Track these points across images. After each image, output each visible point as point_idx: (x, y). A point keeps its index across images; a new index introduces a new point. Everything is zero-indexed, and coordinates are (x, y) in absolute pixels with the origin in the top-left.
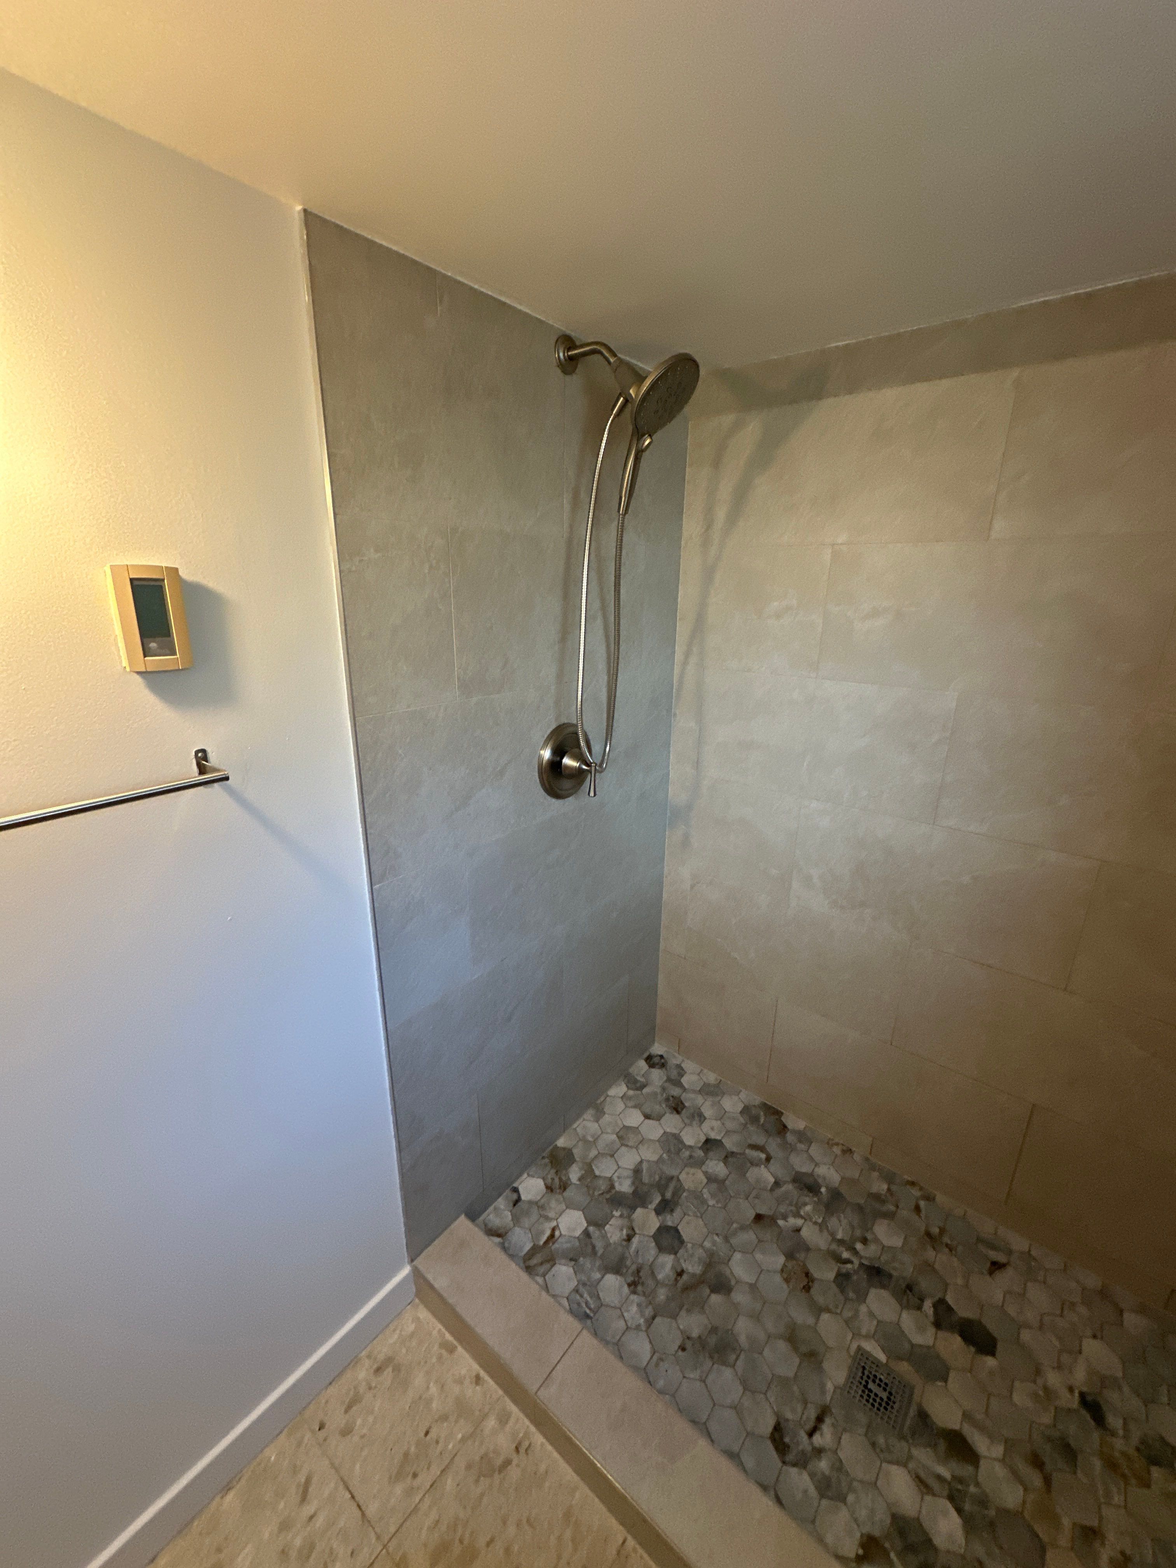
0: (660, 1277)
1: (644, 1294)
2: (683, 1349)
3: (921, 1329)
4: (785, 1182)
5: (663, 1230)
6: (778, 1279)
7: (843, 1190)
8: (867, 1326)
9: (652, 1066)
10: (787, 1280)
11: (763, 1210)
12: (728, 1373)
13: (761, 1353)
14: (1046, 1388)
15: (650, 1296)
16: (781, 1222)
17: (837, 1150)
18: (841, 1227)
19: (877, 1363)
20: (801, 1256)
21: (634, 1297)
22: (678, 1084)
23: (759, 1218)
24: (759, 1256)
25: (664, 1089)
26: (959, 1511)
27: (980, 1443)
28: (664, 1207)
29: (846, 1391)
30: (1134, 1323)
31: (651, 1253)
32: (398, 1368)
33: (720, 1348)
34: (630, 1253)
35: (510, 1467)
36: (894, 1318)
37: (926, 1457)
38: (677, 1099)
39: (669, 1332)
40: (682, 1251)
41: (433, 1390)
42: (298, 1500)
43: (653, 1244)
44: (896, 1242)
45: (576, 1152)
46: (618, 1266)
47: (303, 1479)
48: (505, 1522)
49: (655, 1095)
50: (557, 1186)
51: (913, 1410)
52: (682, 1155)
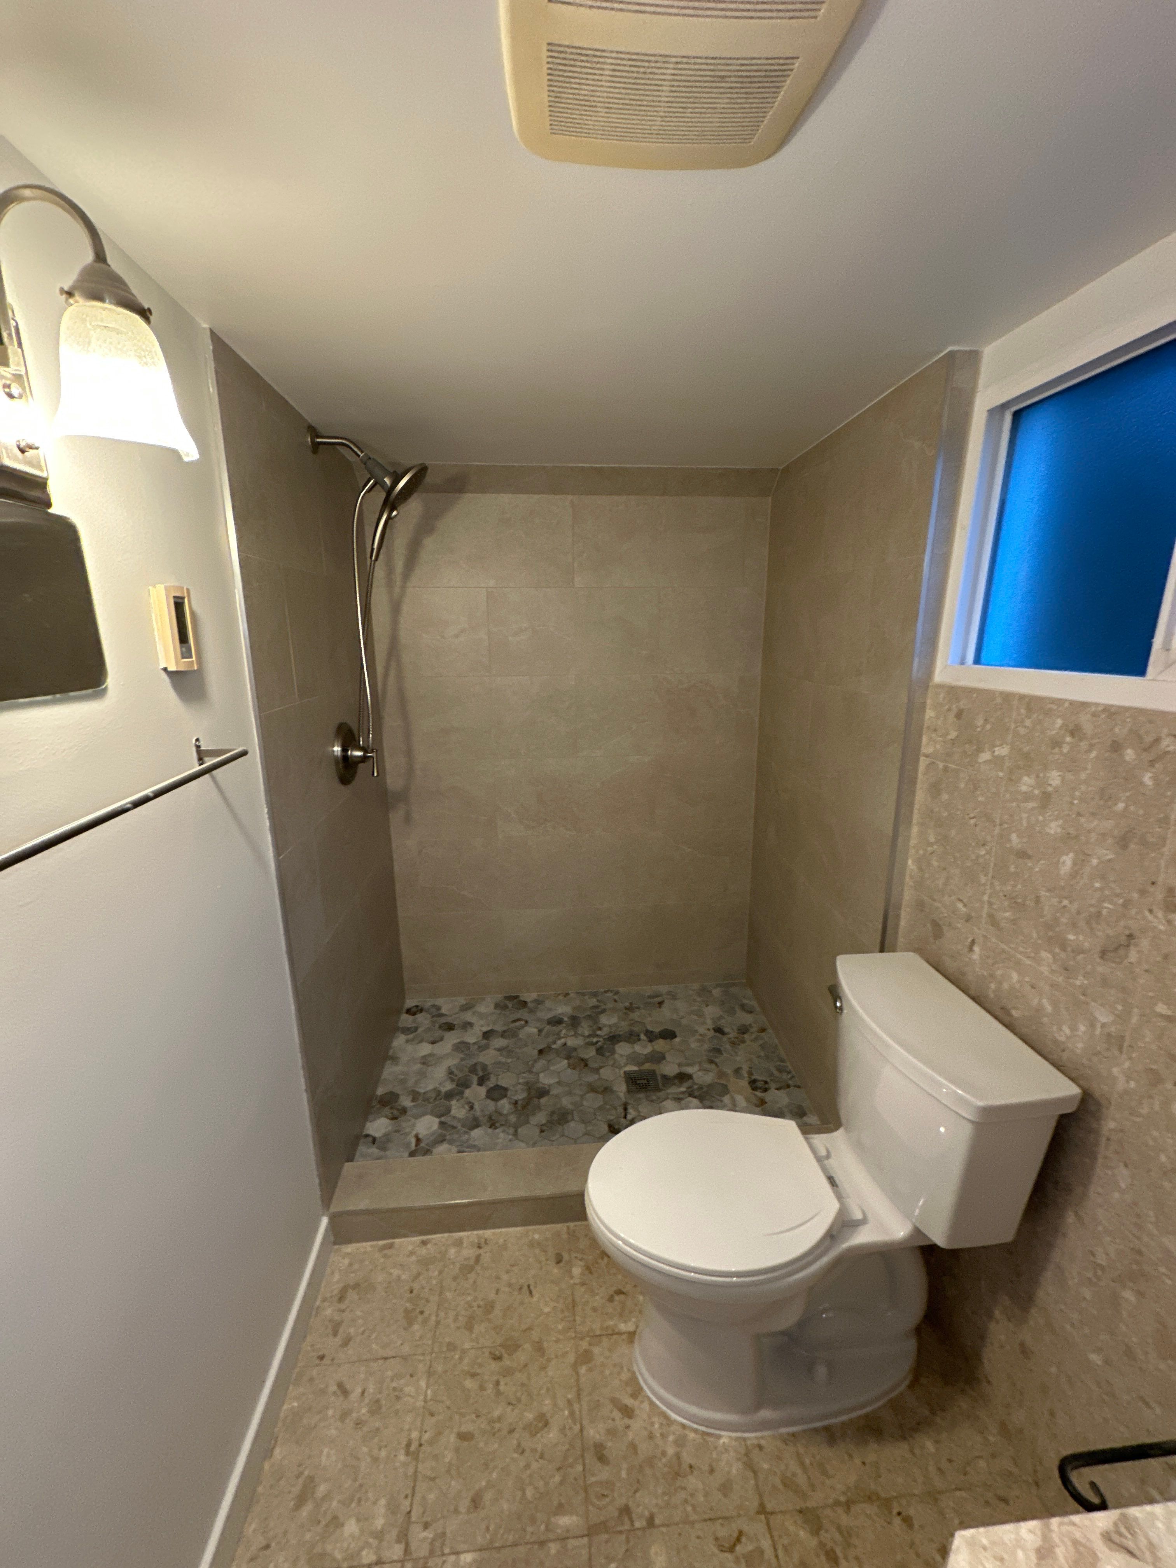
0: (505, 1112)
1: (502, 1125)
3: (646, 1047)
4: (543, 1028)
5: (489, 1091)
6: (569, 1071)
7: (575, 1014)
8: (623, 1061)
9: (414, 1014)
10: (574, 1069)
11: (540, 1047)
12: (572, 1124)
13: (582, 1105)
14: (701, 1035)
15: (507, 1124)
16: (554, 1046)
17: (561, 997)
18: (585, 1029)
19: (635, 1072)
20: (574, 1054)
21: (497, 1131)
22: (441, 1015)
23: (541, 1052)
24: (552, 1068)
25: (433, 1022)
26: (695, 1097)
27: (689, 1070)
28: (481, 1082)
29: (629, 1091)
30: (716, 992)
31: (491, 1105)
32: (356, 1286)
33: (561, 1118)
34: (478, 1113)
35: (482, 1258)
36: (631, 1050)
37: (673, 1090)
38: (446, 1023)
39: (529, 1131)
40: (509, 1093)
41: (396, 1272)
42: (341, 1398)
43: (489, 1101)
44: (614, 1020)
45: (397, 1090)
46: (475, 1124)
47: (334, 1388)
48: (498, 1278)
49: (428, 1030)
50: (398, 1114)
51: (659, 1078)
52: (474, 1048)
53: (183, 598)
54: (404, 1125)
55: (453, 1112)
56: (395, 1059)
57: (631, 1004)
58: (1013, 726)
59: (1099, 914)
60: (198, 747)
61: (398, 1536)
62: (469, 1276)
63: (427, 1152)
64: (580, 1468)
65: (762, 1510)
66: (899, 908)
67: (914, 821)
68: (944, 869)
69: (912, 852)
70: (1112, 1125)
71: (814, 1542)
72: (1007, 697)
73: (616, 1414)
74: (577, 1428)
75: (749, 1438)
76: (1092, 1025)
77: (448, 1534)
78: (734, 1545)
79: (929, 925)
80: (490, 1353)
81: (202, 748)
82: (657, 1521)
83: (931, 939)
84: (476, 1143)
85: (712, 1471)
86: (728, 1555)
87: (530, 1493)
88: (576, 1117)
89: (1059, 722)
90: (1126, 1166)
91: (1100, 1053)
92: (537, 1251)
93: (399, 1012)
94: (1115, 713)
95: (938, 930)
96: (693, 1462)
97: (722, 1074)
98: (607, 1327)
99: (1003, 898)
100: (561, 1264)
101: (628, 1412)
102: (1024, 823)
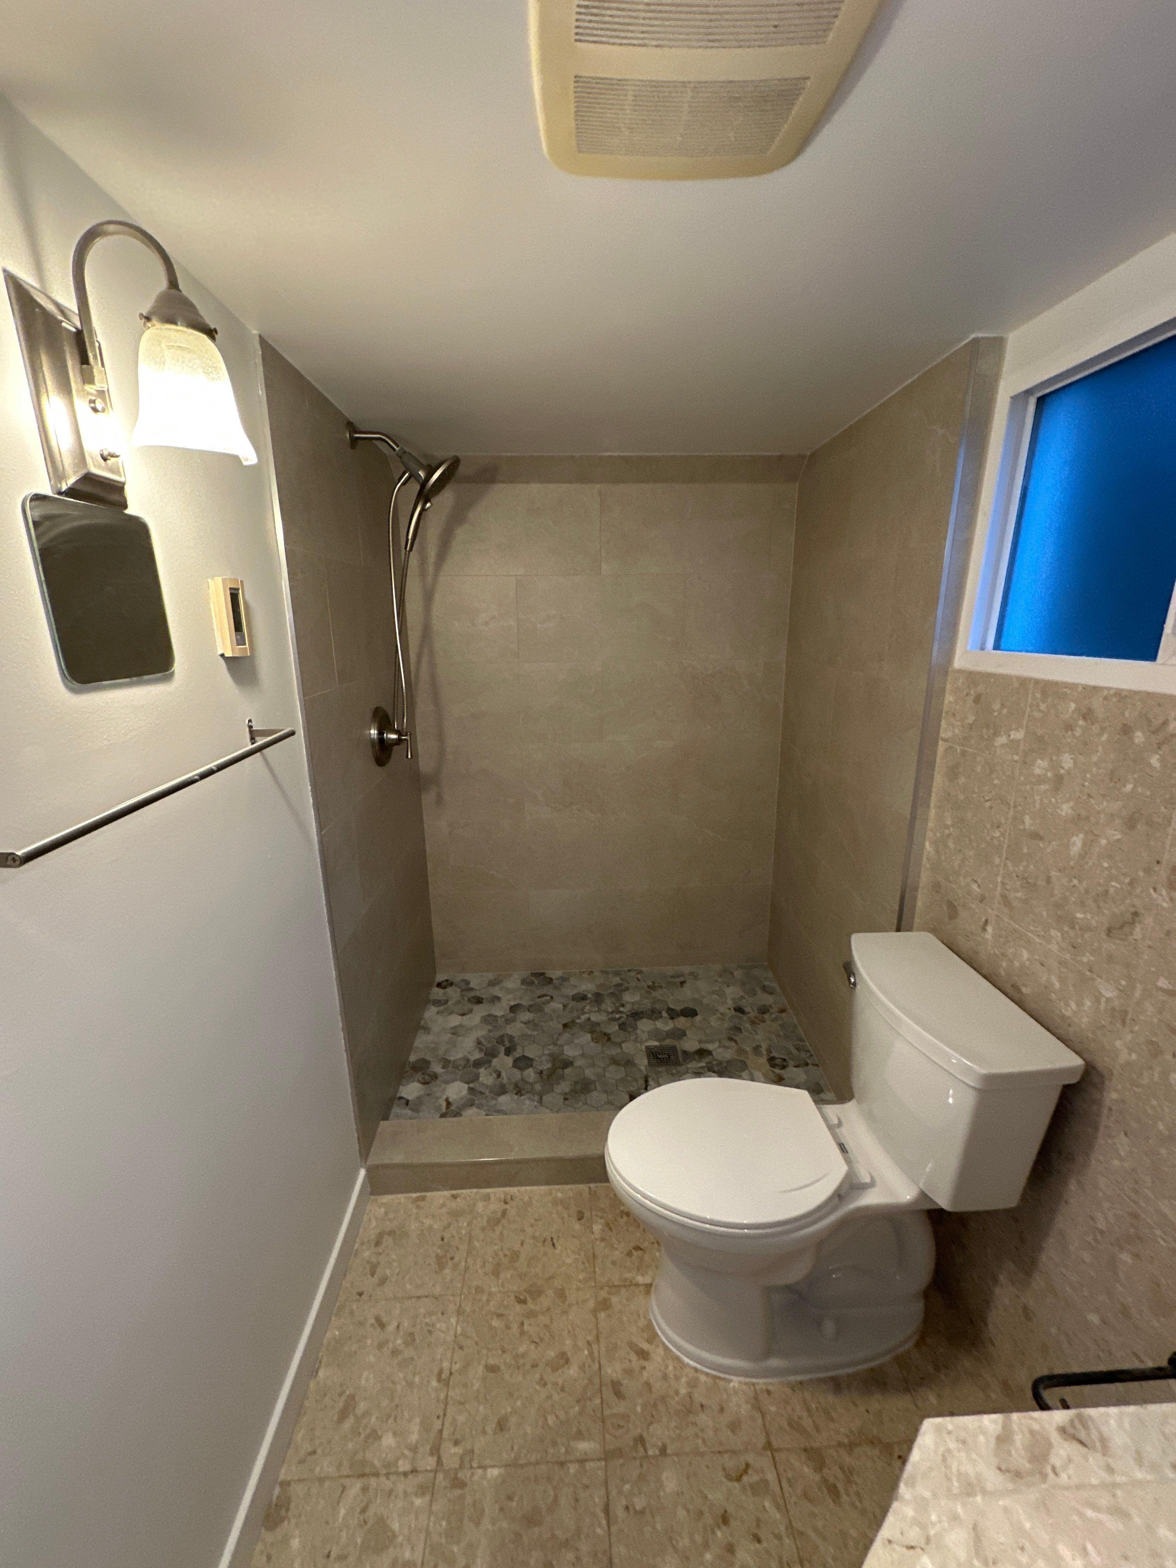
0: (531, 1080)
1: (528, 1092)
2: (566, 1099)
3: (667, 1024)
4: (568, 1004)
5: (516, 1061)
6: (592, 1044)
7: (599, 991)
8: (645, 1036)
9: (444, 988)
10: (597, 1042)
11: (565, 1021)
12: (595, 1094)
13: (605, 1076)
14: (721, 1014)
15: (532, 1091)
16: (578, 1021)
17: (585, 975)
18: (608, 1005)
19: (656, 1046)
20: (598, 1028)
21: (522, 1098)
22: (470, 989)
23: (565, 1026)
24: (576, 1041)
25: (462, 996)
26: (714, 1072)
27: (710, 1047)
28: (508, 1052)
29: (650, 1064)
30: (738, 974)
31: (517, 1074)
32: (391, 1233)
33: (584, 1087)
34: (505, 1081)
35: (508, 1212)
36: (653, 1027)
37: (693, 1065)
38: (473, 997)
39: (554, 1098)
40: (534, 1063)
41: (428, 1222)
42: (379, 1329)
43: (516, 1070)
44: (637, 998)
45: (428, 1058)
46: (502, 1090)
47: (373, 1321)
48: (523, 1231)
49: (459, 1002)
50: (430, 1079)
51: (680, 1053)
52: (501, 1022)
53: (238, 589)
54: (435, 1089)
55: (481, 1079)
56: (427, 1029)
57: (653, 983)
58: (1028, 710)
59: (1107, 892)
60: (250, 727)
61: (431, 1449)
62: (496, 1228)
63: (457, 1114)
64: (598, 1401)
65: (768, 1446)
66: (916, 889)
67: (932, 805)
68: (960, 851)
69: (929, 834)
70: (1114, 1095)
71: (817, 1477)
72: (1024, 682)
73: (633, 1357)
74: (596, 1366)
75: (758, 1384)
76: (1098, 1001)
77: (477, 1451)
78: (741, 1476)
79: (944, 907)
80: (516, 1297)
81: (254, 728)
82: (669, 1451)
83: (947, 920)
84: (503, 1108)
85: (722, 1410)
86: (736, 1484)
87: (551, 1419)
88: (598, 1088)
89: (1073, 705)
90: (1126, 1134)
91: (1104, 1026)
92: (560, 1208)
93: (430, 985)
94: (1126, 697)
95: (953, 911)
96: (704, 1402)
97: (741, 1051)
98: (626, 1280)
99: (1016, 878)
100: (583, 1221)
101: (643, 1355)
102: (1037, 806)
